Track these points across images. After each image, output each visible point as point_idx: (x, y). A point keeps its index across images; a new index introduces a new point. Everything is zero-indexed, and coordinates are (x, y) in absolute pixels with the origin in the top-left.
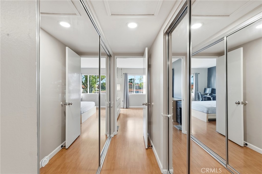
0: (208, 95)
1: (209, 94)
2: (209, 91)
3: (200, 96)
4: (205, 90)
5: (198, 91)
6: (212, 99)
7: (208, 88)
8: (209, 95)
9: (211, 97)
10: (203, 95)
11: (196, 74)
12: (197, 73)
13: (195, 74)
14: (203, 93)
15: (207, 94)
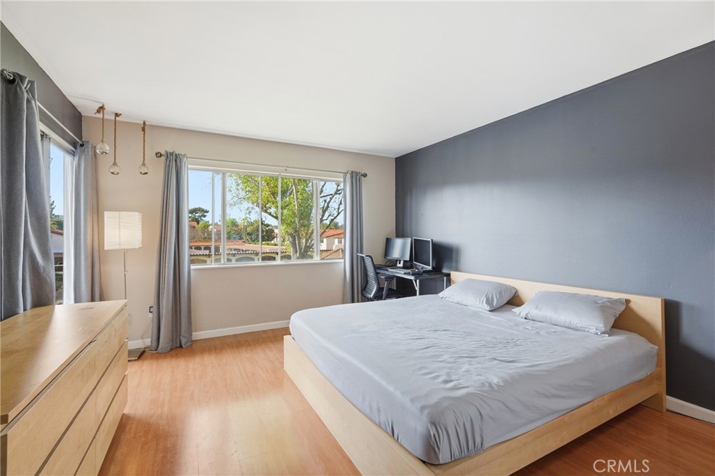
0: (398, 265)
1: (401, 265)
2: (401, 249)
3: (371, 273)
4: (388, 243)
5: (361, 252)
6: (417, 288)
7: (398, 236)
8: (405, 267)
9: (412, 278)
10: (380, 268)
11: (354, 174)
12: (357, 173)
13: (348, 176)
14: (379, 260)
15: (393, 264)
